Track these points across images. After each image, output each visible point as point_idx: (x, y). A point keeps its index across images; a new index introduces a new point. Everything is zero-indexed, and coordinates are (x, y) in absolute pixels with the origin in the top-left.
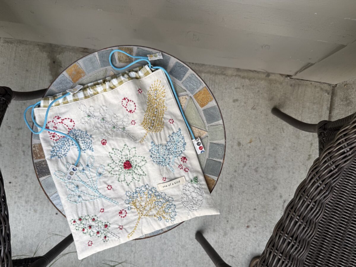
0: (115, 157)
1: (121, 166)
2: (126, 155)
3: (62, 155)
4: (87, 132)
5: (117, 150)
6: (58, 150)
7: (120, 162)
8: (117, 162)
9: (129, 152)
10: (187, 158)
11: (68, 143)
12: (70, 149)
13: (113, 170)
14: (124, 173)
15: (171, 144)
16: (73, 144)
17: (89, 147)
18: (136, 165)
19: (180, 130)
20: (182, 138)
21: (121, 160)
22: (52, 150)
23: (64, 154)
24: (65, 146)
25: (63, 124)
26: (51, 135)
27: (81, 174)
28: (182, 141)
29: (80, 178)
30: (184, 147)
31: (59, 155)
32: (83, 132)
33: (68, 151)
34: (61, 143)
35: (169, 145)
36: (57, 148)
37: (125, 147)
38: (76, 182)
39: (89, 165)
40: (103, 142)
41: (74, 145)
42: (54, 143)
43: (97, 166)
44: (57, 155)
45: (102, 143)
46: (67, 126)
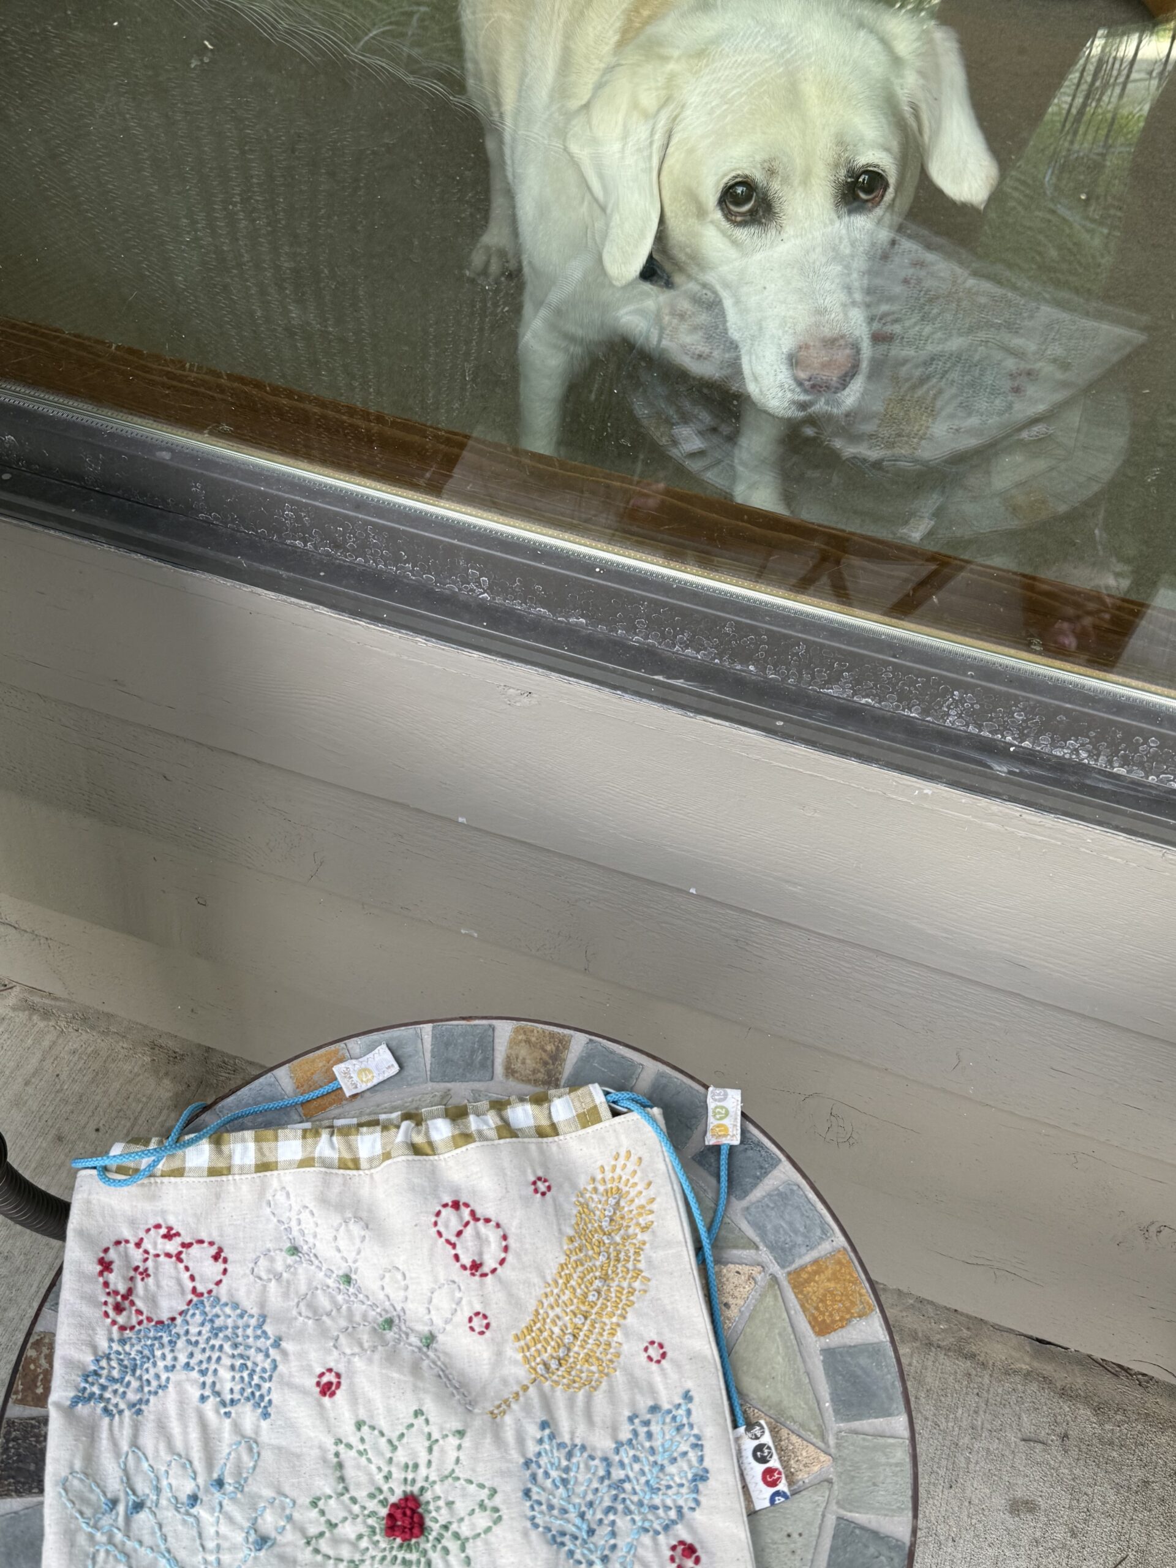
0: (358, 1467)
1: (371, 1521)
2: (411, 1464)
3: (122, 1406)
4: (264, 1322)
5: (376, 1432)
6: (115, 1374)
7: (372, 1496)
8: (361, 1494)
9: (430, 1450)
10: (699, 1553)
11: (169, 1356)
12: (171, 1386)
13: (327, 1535)
14: (378, 1558)
15: (636, 1459)
16: (193, 1362)
17: (257, 1394)
18: (446, 1527)
19: (687, 1397)
20: (693, 1440)
21: (381, 1491)
22: (93, 1367)
23: (134, 1405)
24: (155, 1364)
25: (181, 1266)
26: (110, 1300)
27: (179, 1516)
28: (692, 1456)
29: (165, 1539)
30: (696, 1490)
31: (114, 1401)
32: (246, 1318)
33: (156, 1393)
34: (138, 1347)
35: (622, 1464)
36: (114, 1364)
37: (415, 1422)
38: (142, 1551)
39: (229, 1480)
40: (325, 1380)
41: (193, 1369)
42: (111, 1340)
43: (260, 1497)
44: (101, 1397)
45: (318, 1384)
46: (192, 1278)
